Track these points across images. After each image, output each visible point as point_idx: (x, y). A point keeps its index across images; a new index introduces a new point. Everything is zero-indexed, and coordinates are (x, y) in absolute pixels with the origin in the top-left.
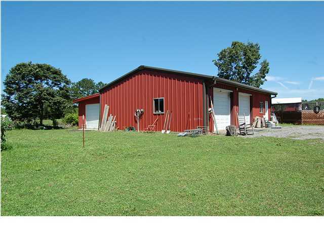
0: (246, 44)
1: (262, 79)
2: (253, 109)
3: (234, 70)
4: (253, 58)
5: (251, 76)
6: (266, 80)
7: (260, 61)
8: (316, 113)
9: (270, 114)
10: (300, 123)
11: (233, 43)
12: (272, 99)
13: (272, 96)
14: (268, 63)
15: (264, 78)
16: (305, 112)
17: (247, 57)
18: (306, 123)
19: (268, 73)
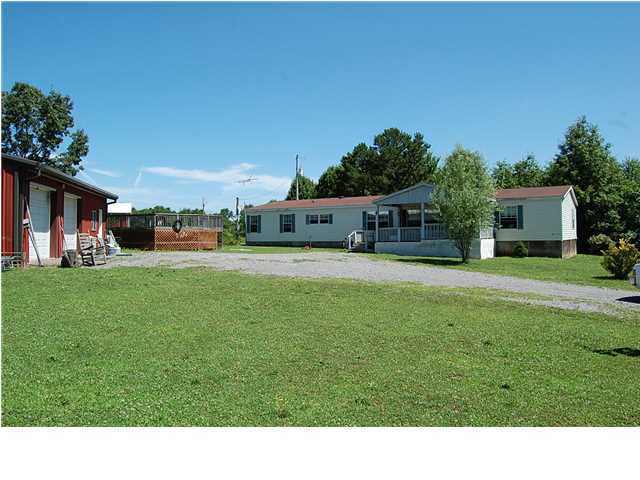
0: (46, 93)
1: (73, 165)
2: (83, 222)
3: (14, 139)
4: (60, 123)
5: (52, 156)
6: (81, 168)
7: (72, 131)
8: (178, 231)
9: (106, 232)
10: (151, 248)
11: (17, 84)
12: (109, 206)
13: (109, 201)
14: (86, 137)
15: (76, 163)
16: (161, 229)
17: (50, 121)
18: (161, 247)
19: (85, 154)
